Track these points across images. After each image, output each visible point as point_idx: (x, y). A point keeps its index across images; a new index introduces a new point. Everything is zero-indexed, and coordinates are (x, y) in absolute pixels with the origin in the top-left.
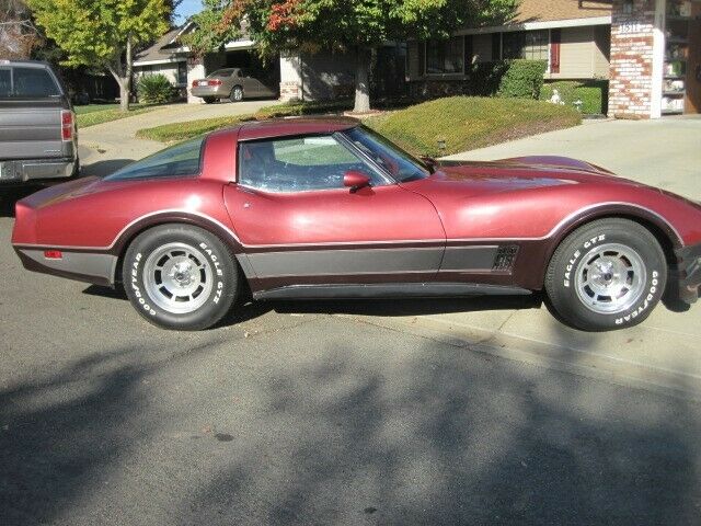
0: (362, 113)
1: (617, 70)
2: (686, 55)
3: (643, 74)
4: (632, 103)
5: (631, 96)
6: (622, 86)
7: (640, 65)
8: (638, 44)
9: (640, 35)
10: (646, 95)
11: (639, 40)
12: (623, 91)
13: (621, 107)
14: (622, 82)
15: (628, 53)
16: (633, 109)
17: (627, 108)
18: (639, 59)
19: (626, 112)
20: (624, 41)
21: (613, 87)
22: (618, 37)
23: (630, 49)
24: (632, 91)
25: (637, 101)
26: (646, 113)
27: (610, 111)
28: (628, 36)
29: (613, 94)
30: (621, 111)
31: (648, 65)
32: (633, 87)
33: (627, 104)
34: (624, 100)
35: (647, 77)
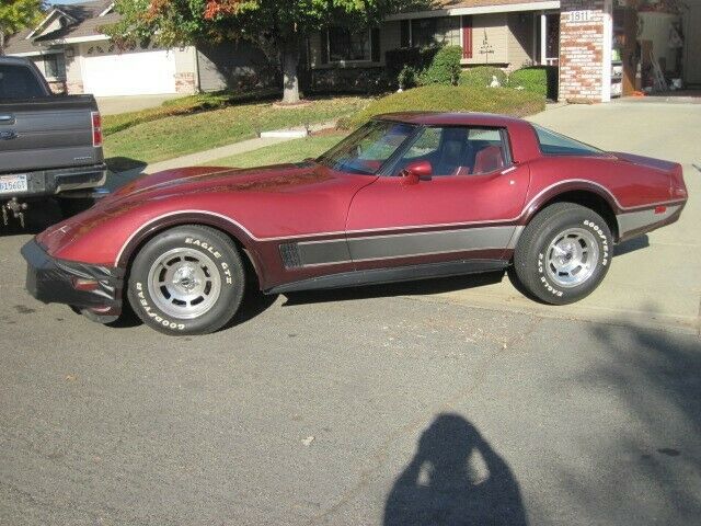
0: (292, 104)
1: (568, 57)
2: (623, 41)
3: (595, 60)
4: (584, 88)
5: (582, 81)
6: (574, 72)
7: (591, 52)
8: (589, 32)
9: (590, 24)
10: (598, 80)
11: (590, 28)
12: (574, 76)
13: (572, 92)
14: (573, 68)
15: (579, 41)
16: (584, 93)
17: (578, 92)
18: (590, 46)
19: (578, 96)
20: (574, 29)
21: (564, 73)
22: (567, 25)
23: (580, 37)
24: (583, 76)
25: (589, 86)
26: (597, 97)
27: (560, 96)
28: (579, 24)
29: (563, 80)
30: (573, 96)
31: (599, 53)
32: (584, 73)
33: (579, 89)
34: (576, 85)
35: (598, 64)
